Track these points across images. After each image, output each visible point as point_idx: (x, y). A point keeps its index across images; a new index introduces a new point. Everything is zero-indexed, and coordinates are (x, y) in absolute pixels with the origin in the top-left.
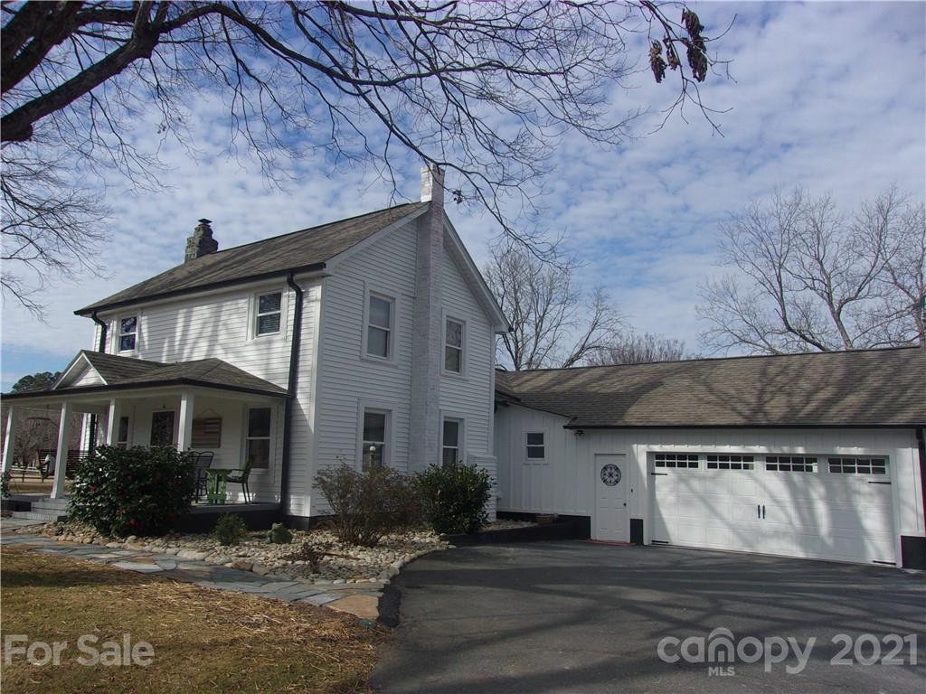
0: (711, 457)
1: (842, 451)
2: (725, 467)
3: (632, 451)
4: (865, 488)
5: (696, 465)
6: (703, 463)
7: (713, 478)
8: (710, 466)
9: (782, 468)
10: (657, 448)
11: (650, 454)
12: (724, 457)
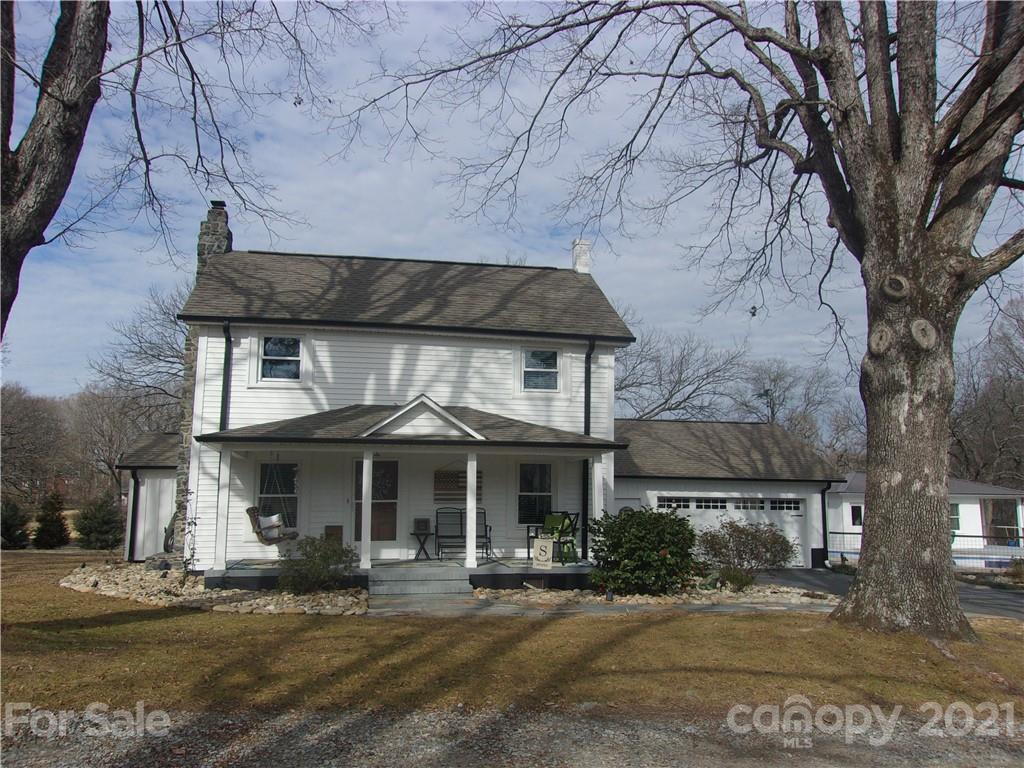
0: (698, 500)
1: (784, 496)
2: (708, 507)
3: (646, 496)
4: (789, 519)
5: (688, 507)
6: (693, 505)
7: (701, 515)
8: (698, 507)
9: (744, 508)
10: (666, 494)
11: (660, 499)
12: (707, 500)
